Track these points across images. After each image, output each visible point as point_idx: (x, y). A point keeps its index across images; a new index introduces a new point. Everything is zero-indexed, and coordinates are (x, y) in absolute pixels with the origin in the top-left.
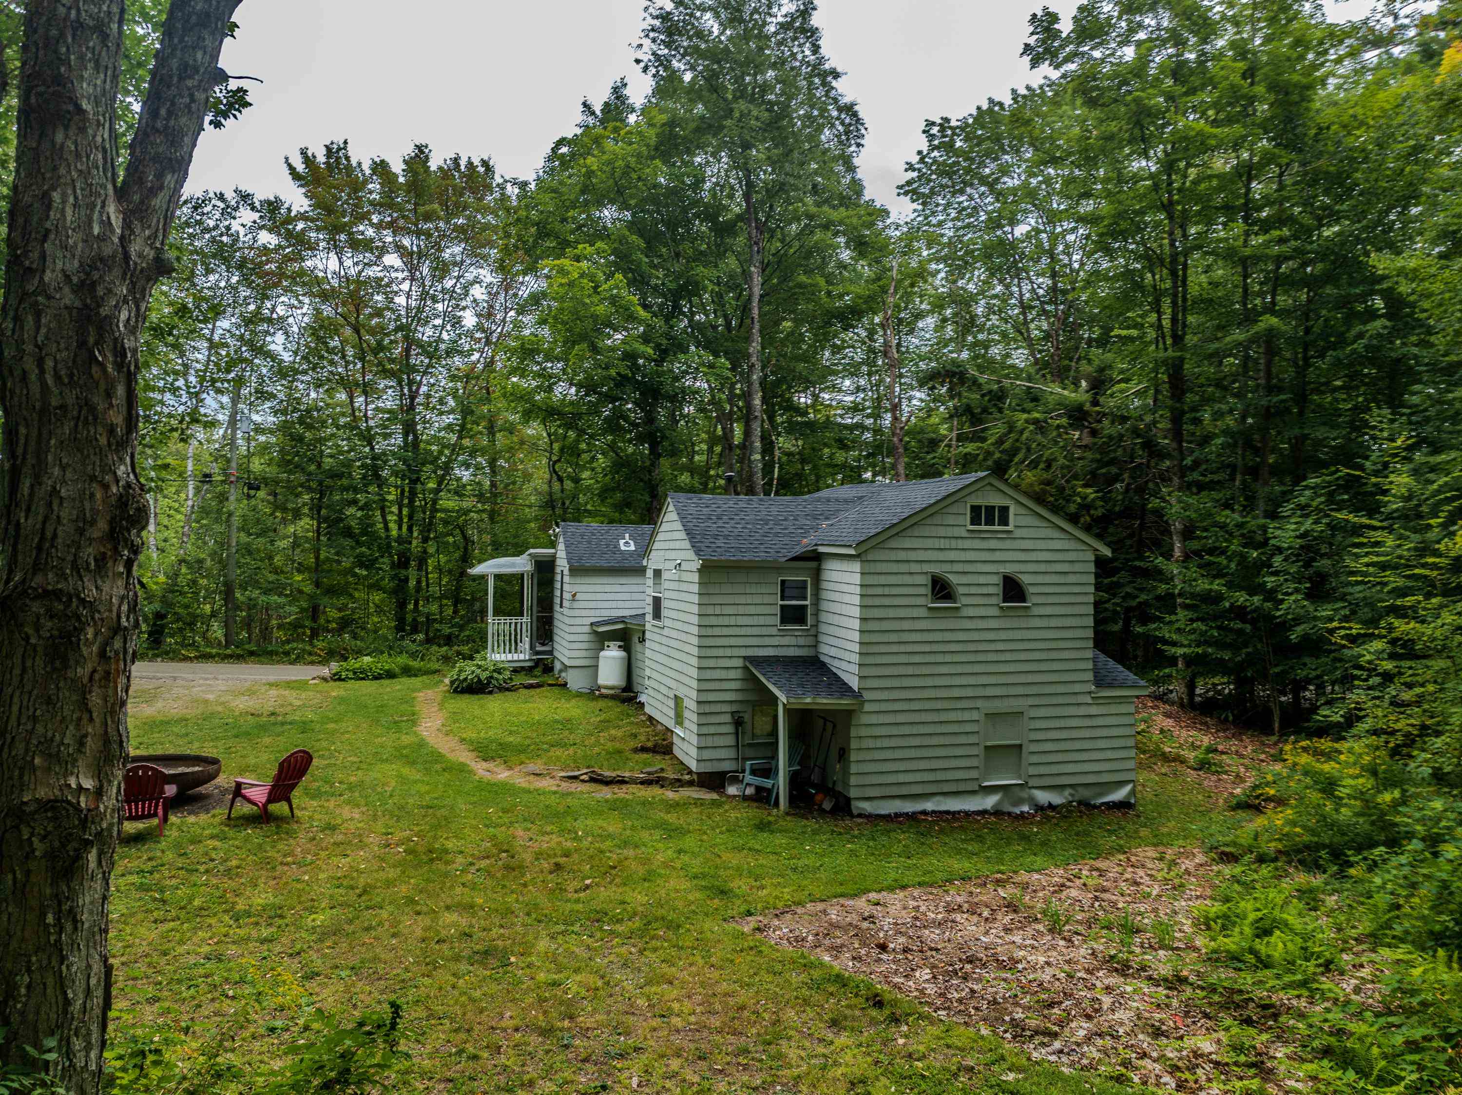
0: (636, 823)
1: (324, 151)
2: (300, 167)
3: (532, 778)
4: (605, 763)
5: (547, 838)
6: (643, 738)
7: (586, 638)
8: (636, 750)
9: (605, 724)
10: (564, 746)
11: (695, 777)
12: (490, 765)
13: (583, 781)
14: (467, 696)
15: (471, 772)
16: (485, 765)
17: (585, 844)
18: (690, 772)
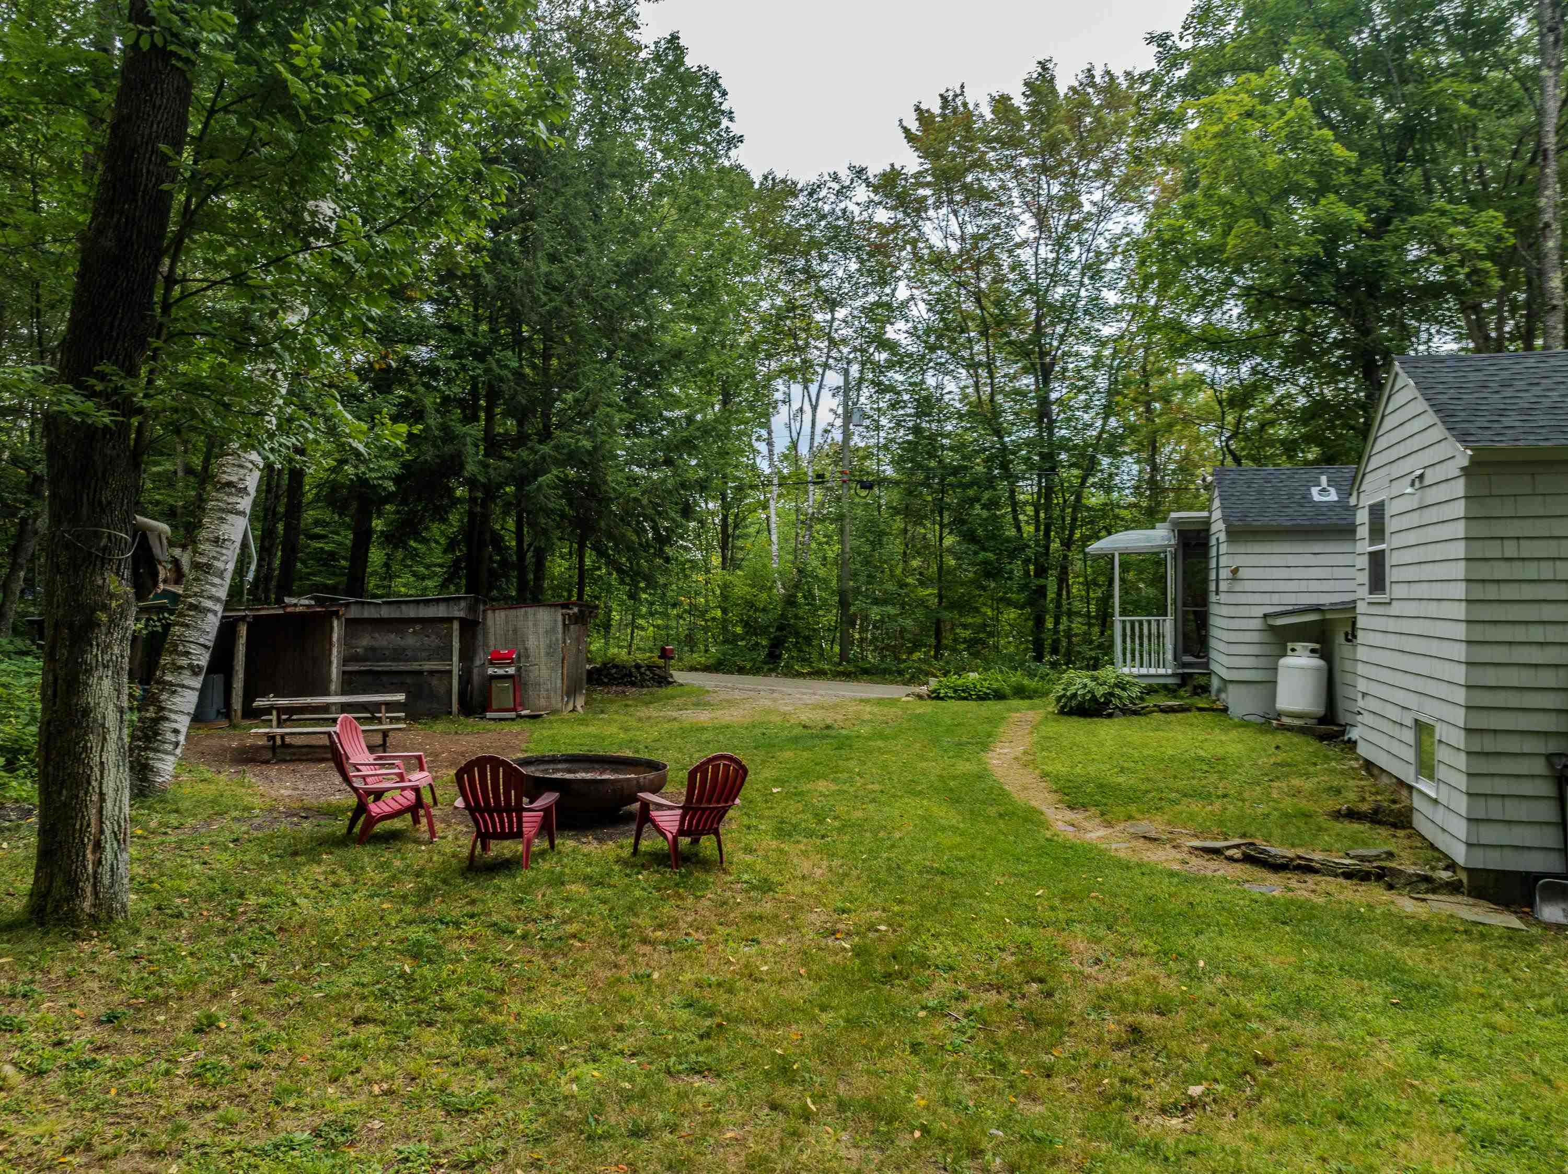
0: (1328, 958)
1: (939, 102)
2: (914, 126)
3: (1140, 843)
4: (1277, 832)
5: (1131, 963)
6: (1352, 796)
7: (1255, 637)
8: (1337, 815)
9: (1283, 770)
10: (1208, 797)
11: (1464, 877)
12: (1076, 816)
13: (1231, 859)
14: (1076, 718)
15: (1043, 824)
16: (1070, 815)
17: (1209, 989)
18: (1452, 866)
